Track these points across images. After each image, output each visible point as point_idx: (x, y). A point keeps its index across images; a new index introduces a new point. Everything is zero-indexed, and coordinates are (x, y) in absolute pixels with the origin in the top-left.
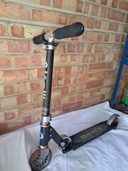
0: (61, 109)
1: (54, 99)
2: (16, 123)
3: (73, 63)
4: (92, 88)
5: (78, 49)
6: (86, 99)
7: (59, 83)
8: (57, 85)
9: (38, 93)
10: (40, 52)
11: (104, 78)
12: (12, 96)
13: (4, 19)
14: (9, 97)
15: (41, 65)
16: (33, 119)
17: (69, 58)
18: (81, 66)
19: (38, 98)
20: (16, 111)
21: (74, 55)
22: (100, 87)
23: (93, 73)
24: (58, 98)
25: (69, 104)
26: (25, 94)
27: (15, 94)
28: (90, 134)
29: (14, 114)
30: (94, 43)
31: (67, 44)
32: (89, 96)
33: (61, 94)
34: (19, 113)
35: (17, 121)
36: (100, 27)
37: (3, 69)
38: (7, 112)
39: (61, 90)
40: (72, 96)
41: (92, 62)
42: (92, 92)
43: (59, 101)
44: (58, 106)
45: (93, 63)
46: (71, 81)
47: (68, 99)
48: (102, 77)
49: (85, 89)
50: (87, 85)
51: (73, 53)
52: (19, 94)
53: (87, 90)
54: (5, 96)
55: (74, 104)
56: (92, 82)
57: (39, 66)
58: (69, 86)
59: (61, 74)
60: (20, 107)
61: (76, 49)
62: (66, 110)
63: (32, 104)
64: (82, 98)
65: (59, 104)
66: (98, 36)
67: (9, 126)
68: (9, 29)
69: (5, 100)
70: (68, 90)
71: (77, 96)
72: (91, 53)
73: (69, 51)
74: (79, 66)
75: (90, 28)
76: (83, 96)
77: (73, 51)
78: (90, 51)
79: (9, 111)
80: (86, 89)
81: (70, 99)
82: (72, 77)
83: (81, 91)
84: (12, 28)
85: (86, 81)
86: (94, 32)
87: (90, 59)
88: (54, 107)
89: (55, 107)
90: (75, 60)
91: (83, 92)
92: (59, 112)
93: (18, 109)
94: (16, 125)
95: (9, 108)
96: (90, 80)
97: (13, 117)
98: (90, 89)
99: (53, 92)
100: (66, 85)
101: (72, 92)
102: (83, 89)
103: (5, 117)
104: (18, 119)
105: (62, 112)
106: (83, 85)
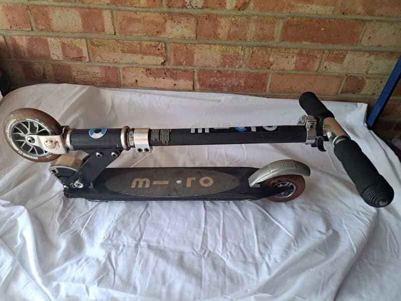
0: (196, 77)
1: (174, 43)
2: (88, 73)
4: (306, 40)
6: (282, 73)
8: (180, 4)
9: (129, 14)
11: (367, 18)
12: (70, 7)
14: (66, 7)
16: (124, 77)
19: (130, 29)
20: (83, 46)
22: (344, 47)
24: (186, 44)
25: (219, 71)
26: (96, 9)
27: (76, 4)
29: (79, 51)
32: (293, 67)
33: (193, 35)
34: (90, 51)
35: (88, 69)
38: (65, 41)
39: (193, 20)
40: (231, 51)
42: (306, 57)
43: (190, 55)
44: (187, 68)
46: (229, 0)
47: (218, 57)
48: (360, 9)
49: (277, 40)
50: (288, 25)
52: (85, 6)
53: (288, 44)
54: (56, 4)
55: (237, 75)
56: (311, 20)
58: (221, 16)
60: (91, 39)
62: (210, 86)
63: (117, 41)
64: (269, 65)
65: (190, 62)
67: (74, 74)
69: (58, 13)
70: (216, 25)
71: (247, 54)
76: (271, 60)
79: (69, 40)
80: (283, 39)
81: (224, 57)
83: (263, 43)
85: (285, 13)
88: (175, 67)
89: (178, 67)
91: (272, 48)
92: (189, 84)
93: (86, 42)
94: (88, 77)
95: (69, 35)
96: (301, 10)
97: (80, 59)
98: (298, 44)
99: (169, 23)
100: (209, 11)
101: (229, 37)
102: (273, 39)
103: (63, 51)
104: (90, 66)
105: (198, 86)
106: (274, 23)
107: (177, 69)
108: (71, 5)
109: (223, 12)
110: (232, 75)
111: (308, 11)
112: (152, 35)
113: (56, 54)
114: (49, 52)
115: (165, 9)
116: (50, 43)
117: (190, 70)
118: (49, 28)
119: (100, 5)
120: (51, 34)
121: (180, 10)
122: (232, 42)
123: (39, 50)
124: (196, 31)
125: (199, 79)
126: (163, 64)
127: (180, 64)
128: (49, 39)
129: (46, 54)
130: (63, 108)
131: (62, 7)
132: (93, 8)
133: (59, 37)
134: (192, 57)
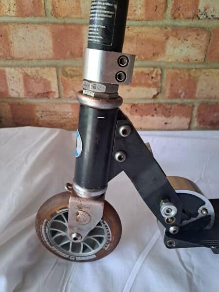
0: (195, 113)
1: (173, 68)
2: (56, 113)
7: (201, 7)
8: (190, 14)
12: (39, 24)
14: (32, 23)
20: (51, 77)
24: (189, 70)
26: (74, 24)
27: (47, 19)
29: (47, 84)
33: (201, 57)
34: (61, 83)
35: (57, 108)
38: (29, 71)
39: (204, 36)
43: (192, 84)
44: (185, 101)
52: (59, 21)
54: (20, 19)
60: (64, 67)
62: (211, 123)
65: (191, 94)
67: (38, 115)
69: (21, 31)
79: (34, 70)
88: (169, 101)
89: (174, 101)
92: (185, 121)
93: (57, 72)
94: (55, 119)
95: (35, 63)
97: (47, 94)
99: (171, 41)
103: (26, 86)
104: (59, 104)
105: (195, 124)
107: (172, 104)
108: (38, 19)
112: (146, 59)
113: (16, 89)
114: (7, 88)
115: (168, 21)
116: (8, 76)
117: (189, 103)
118: (8, 55)
119: (81, 18)
120: (10, 63)
121: (189, 23)
124: (206, 50)
125: (199, 115)
126: (155, 97)
127: (176, 96)
128: (7, 70)
129: (3, 90)
130: (26, 161)
131: (28, 23)
132: (70, 24)
133: (21, 66)
134: (195, 87)
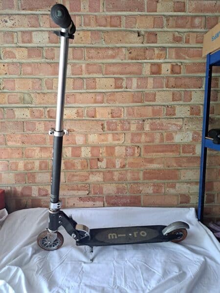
0: (105, 200)
1: (93, 184)
3: (117, 142)
4: (155, 179)
5: (122, 127)
6: (147, 195)
7: (99, 166)
8: (96, 167)
9: (72, 173)
10: (74, 131)
11: (180, 168)
13: (42, 105)
14: (44, 172)
15: (76, 144)
16: (67, 203)
17: (110, 137)
18: (130, 148)
19: (73, 180)
21: (117, 134)
22: (174, 181)
23: (154, 157)
24: (99, 184)
25: (116, 196)
27: (49, 171)
28: (125, 235)
29: (47, 191)
30: (148, 119)
31: (105, 122)
32: (152, 192)
33: (102, 180)
36: (155, 99)
37: (39, 146)
38: (40, 187)
39: (102, 174)
40: (121, 186)
41: (148, 142)
42: (157, 187)
43: (101, 189)
44: (100, 195)
45: (151, 144)
46: (117, 165)
47: (115, 189)
48: (175, 165)
49: (142, 180)
50: (145, 173)
51: (116, 132)
53: (147, 181)
54: (40, 171)
55: (126, 197)
56: (155, 170)
57: (73, 144)
58: (114, 171)
59: (100, 155)
61: (119, 127)
62: (112, 204)
63: (66, 185)
64: (140, 192)
65: (102, 193)
66: (153, 110)
67: (42, 203)
68: (46, 113)
69: (40, 175)
70: (113, 175)
71: (129, 187)
72: (145, 131)
73: (109, 129)
74: (127, 147)
75: (136, 102)
76: (141, 189)
77: (116, 129)
78: (143, 128)
79: (42, 186)
80: (144, 179)
81: (118, 189)
82: (117, 160)
83: (136, 181)
84: (48, 111)
85: (142, 168)
86: (145, 106)
87: (143, 138)
89: (95, 195)
90: (119, 140)
91: (140, 183)
92: (101, 203)
95: (43, 184)
96: (149, 167)
97: (46, 195)
98: (151, 181)
99: (91, 175)
100: (109, 169)
101: (119, 180)
102: (139, 179)
103: (39, 192)
105: (106, 204)
106: (138, 173)
107: (95, 197)
108: (46, 171)
109: (115, 169)
110: (123, 198)
111: (152, 167)
112: (83, 181)
113: (35, 193)
114: (32, 193)
115: (89, 170)
116: (33, 189)
117: (102, 196)
118: (34, 182)
120: (34, 184)
121: (96, 170)
122: (121, 182)
123: (27, 192)
125: (106, 201)
126: (88, 194)
127: (96, 194)
128: (33, 187)
129: (30, 194)
131: (42, 172)
133: (38, 185)
134: (103, 190)
